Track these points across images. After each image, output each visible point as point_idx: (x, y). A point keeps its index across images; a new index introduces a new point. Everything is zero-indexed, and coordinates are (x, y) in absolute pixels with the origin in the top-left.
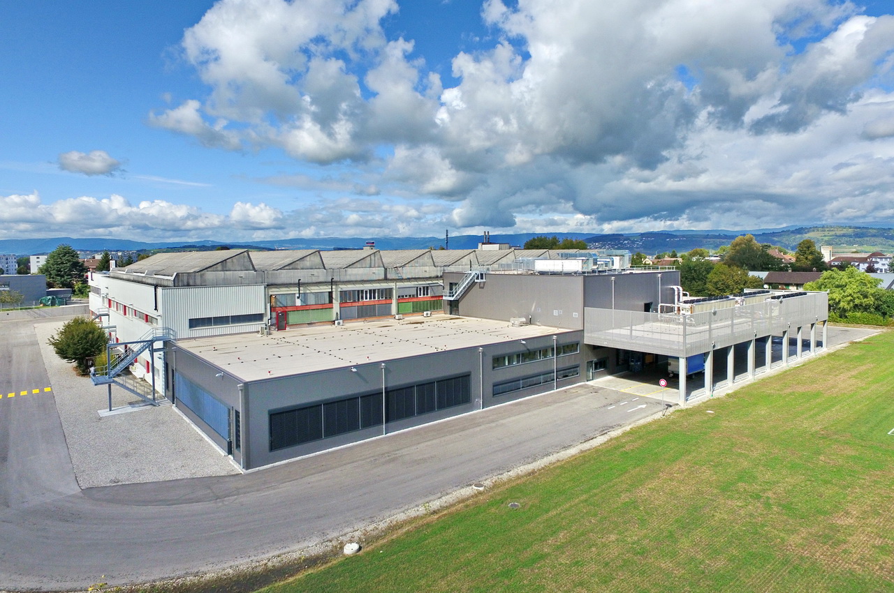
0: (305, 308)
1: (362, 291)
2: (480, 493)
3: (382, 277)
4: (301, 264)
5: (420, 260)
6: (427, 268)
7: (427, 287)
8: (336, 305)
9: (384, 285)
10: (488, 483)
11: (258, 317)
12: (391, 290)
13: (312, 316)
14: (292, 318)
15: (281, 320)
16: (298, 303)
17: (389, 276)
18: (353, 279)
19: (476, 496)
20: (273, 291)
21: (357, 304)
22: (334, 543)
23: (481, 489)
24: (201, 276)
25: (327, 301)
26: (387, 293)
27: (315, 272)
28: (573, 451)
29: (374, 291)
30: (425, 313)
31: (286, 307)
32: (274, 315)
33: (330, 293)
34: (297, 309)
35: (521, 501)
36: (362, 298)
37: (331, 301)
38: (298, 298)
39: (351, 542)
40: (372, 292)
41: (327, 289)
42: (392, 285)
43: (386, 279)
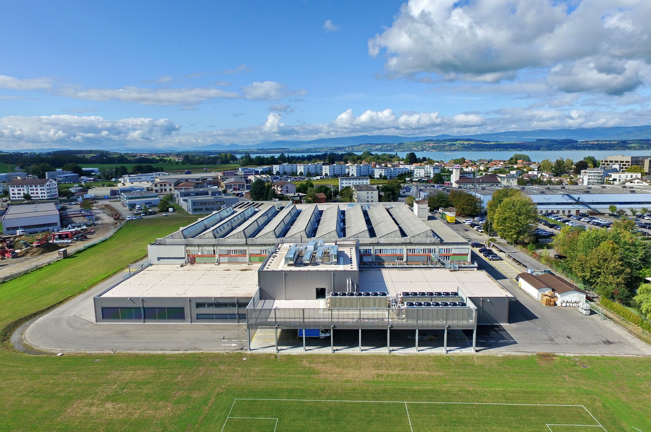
0: (202, 256)
1: (230, 250)
3: (245, 243)
4: (204, 236)
5: (267, 236)
6: (272, 239)
7: (267, 250)
8: (217, 256)
9: (243, 248)
11: (184, 258)
12: (247, 250)
13: (206, 260)
14: (197, 259)
15: (192, 260)
16: (200, 254)
17: (248, 243)
20: (188, 248)
21: (227, 256)
25: (213, 254)
26: (245, 251)
27: (210, 240)
29: (237, 250)
31: (194, 255)
32: (189, 258)
33: (214, 251)
34: (199, 256)
36: (231, 253)
37: (214, 254)
38: (199, 252)
40: (235, 251)
41: (211, 248)
42: (246, 248)
43: (247, 244)
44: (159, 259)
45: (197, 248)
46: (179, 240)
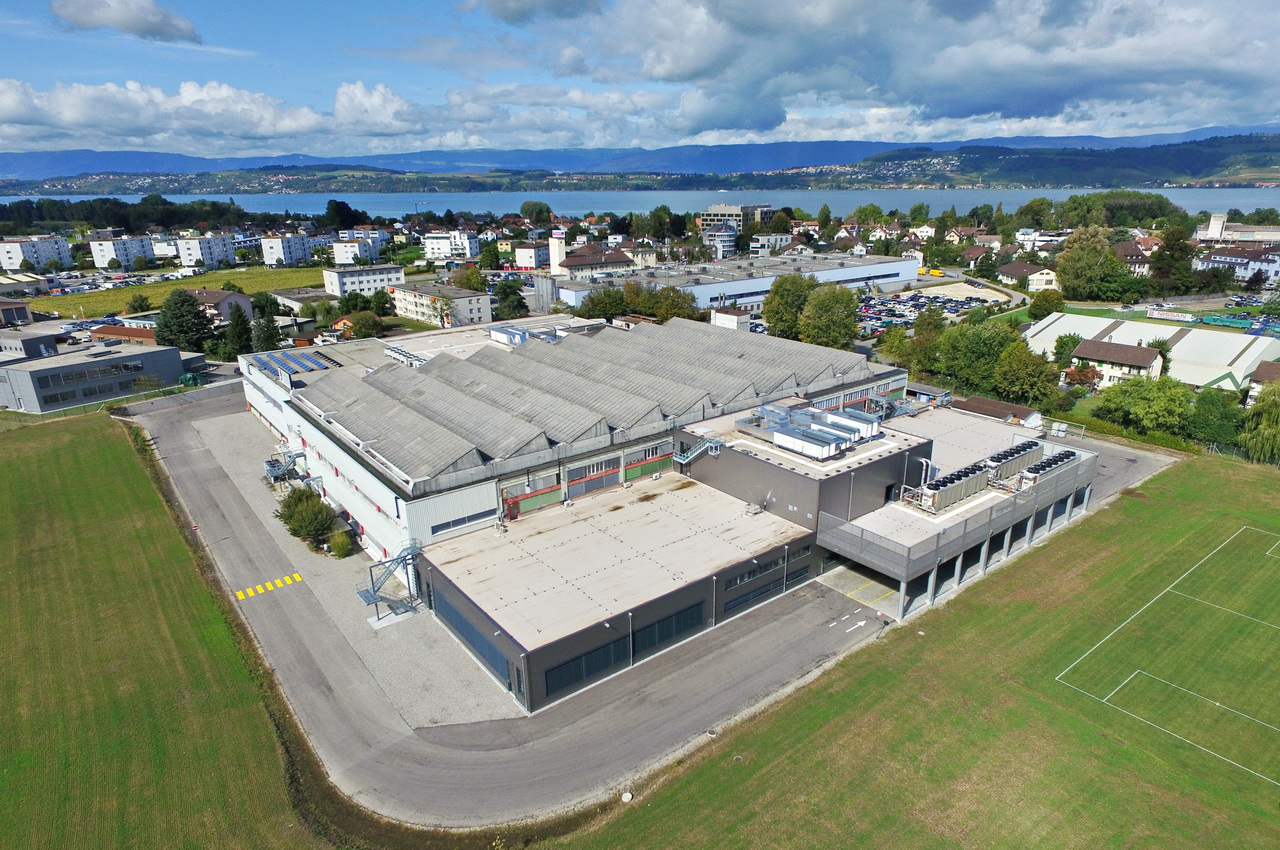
0: (535, 494)
1: (589, 466)
2: (713, 740)
3: (609, 443)
4: (527, 449)
5: (649, 418)
6: (655, 424)
7: (656, 448)
8: (564, 485)
9: (611, 455)
10: (719, 729)
11: (492, 512)
12: (619, 458)
13: (540, 500)
14: (523, 506)
15: (513, 511)
16: (528, 490)
17: (615, 442)
18: (579, 452)
19: (709, 744)
20: (505, 484)
21: (584, 480)
22: (614, 791)
23: (714, 736)
24: (436, 481)
25: (555, 483)
26: (615, 463)
27: (541, 453)
28: (789, 689)
29: (602, 463)
30: (654, 475)
31: (517, 497)
32: (506, 506)
33: (558, 475)
34: (527, 497)
35: (744, 754)
36: (589, 471)
37: (559, 482)
38: (528, 486)
39: (625, 791)
40: (599, 465)
41: (554, 471)
42: (619, 453)
43: (613, 447)
44: (435, 529)
45: (524, 479)
46: (472, 471)
